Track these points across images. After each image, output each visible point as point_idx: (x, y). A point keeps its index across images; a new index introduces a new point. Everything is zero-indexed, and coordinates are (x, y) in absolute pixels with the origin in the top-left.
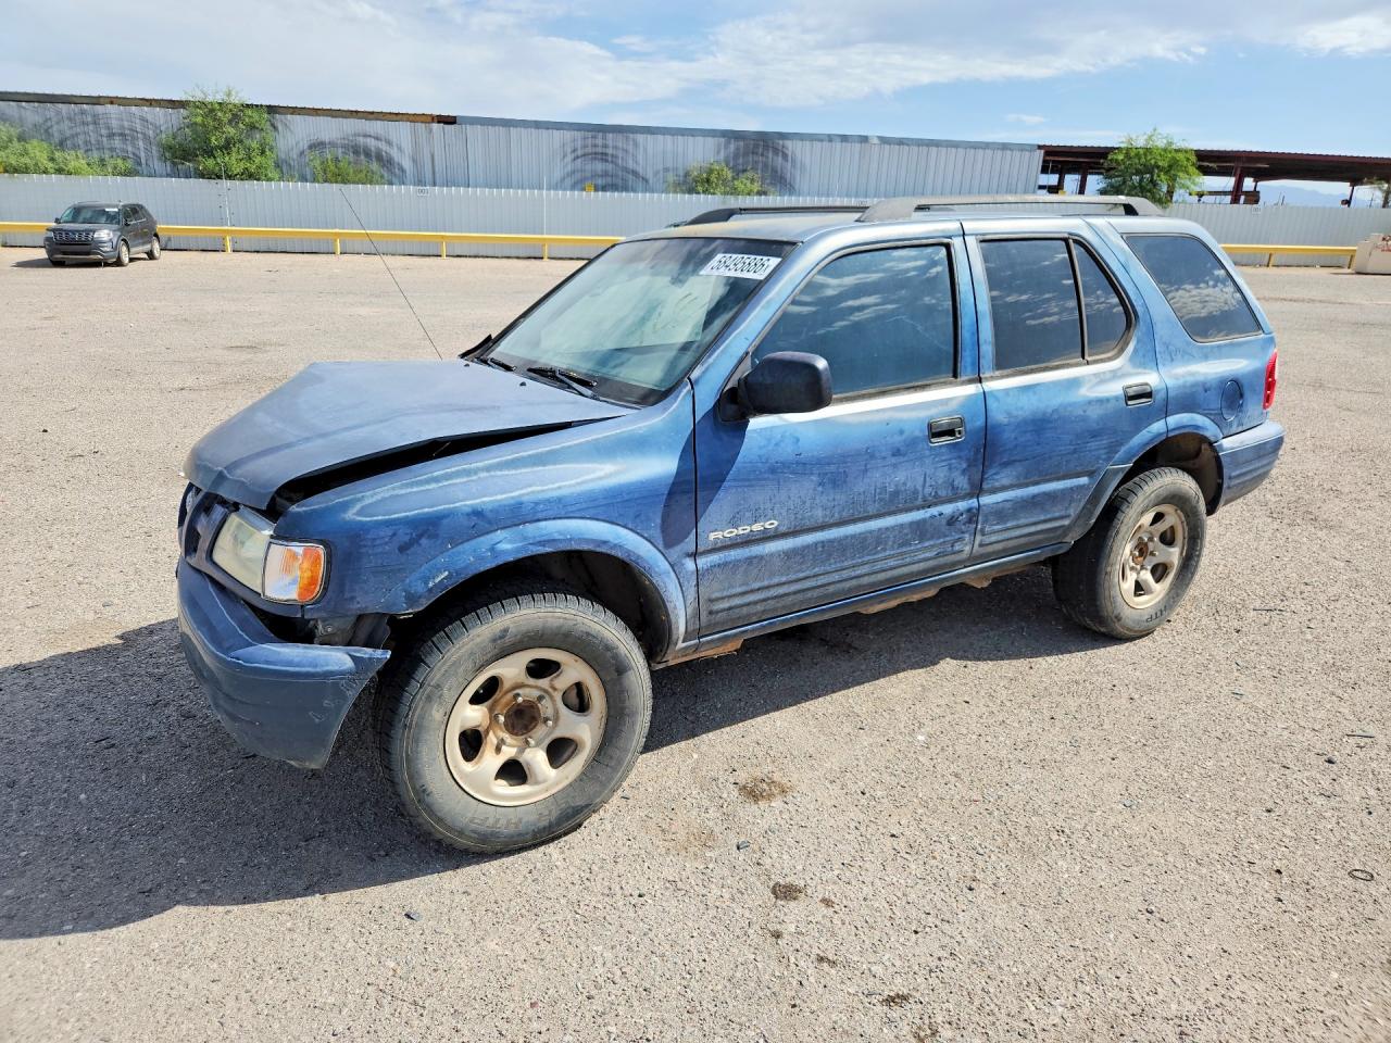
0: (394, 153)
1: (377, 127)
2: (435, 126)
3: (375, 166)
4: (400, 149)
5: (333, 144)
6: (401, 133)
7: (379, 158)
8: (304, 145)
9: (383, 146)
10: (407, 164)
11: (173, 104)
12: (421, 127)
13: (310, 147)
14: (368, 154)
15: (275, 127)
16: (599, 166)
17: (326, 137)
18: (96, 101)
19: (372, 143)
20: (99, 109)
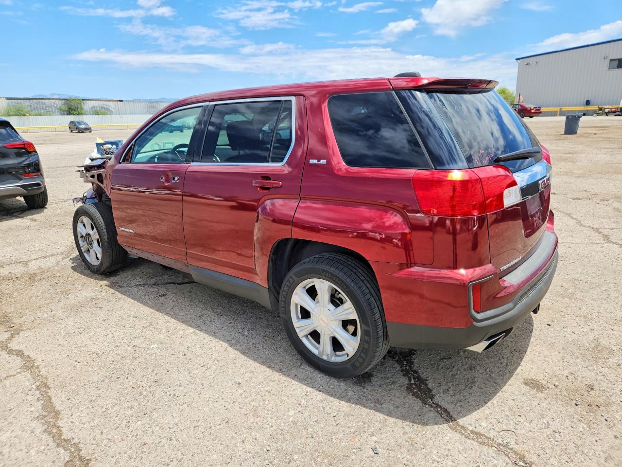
0: (110, 108)
1: (107, 102)
2: (119, 102)
3: (106, 111)
4: (111, 107)
5: (96, 107)
6: (111, 104)
7: (107, 109)
8: (90, 107)
9: (107, 106)
10: (113, 110)
11: (60, 99)
12: (116, 102)
13: (92, 108)
14: (104, 108)
15: (84, 103)
16: (153, 109)
17: (95, 105)
18: (43, 99)
19: (105, 106)
20: (43, 101)
